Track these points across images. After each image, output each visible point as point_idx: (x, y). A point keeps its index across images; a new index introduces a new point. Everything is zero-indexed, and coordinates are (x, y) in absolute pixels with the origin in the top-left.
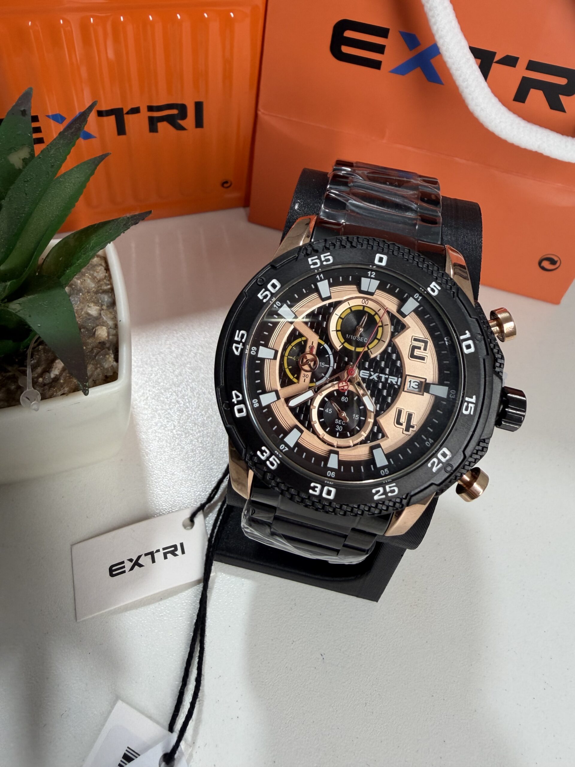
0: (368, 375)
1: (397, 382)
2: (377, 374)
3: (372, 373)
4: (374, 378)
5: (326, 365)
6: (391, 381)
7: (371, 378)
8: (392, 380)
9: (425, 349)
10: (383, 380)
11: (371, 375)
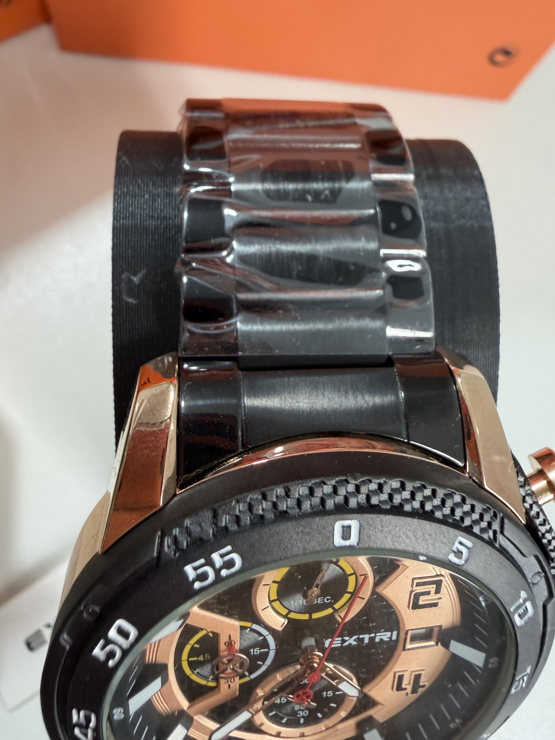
0: (340, 642)
1: (391, 638)
2: (355, 637)
3: (346, 638)
4: (350, 644)
5: (261, 651)
6: (381, 640)
7: (346, 644)
8: (383, 637)
9: (438, 591)
10: (366, 641)
11: (344, 641)
